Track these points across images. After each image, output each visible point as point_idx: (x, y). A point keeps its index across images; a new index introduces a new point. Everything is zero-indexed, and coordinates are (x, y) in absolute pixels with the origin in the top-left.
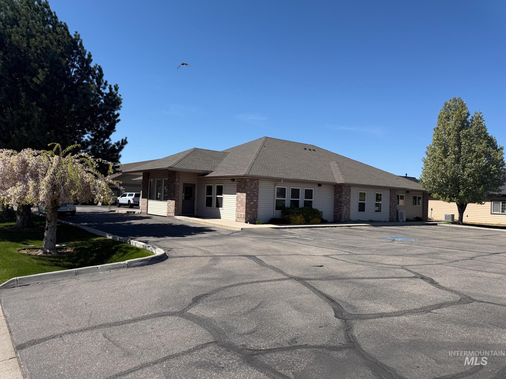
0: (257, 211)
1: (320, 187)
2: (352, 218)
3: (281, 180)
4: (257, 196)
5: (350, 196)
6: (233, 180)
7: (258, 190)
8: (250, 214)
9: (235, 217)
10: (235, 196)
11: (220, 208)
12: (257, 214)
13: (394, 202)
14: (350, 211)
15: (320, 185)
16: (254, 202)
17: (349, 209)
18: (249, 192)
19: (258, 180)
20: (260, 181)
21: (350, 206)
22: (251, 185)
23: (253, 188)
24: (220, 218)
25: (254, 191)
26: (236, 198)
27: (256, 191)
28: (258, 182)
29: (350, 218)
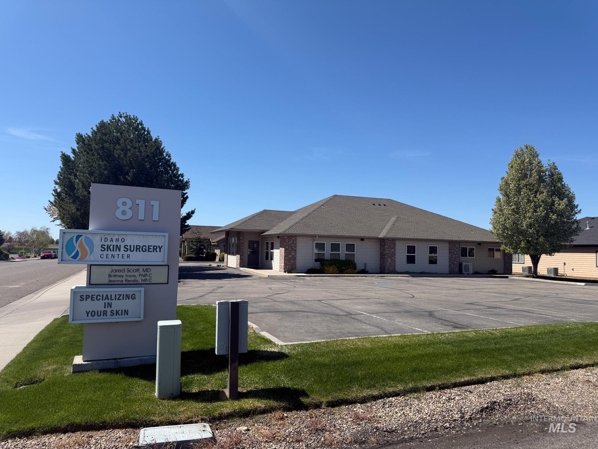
0: (296, 263)
1: (363, 241)
2: (397, 269)
3: (316, 236)
4: (295, 251)
5: (395, 249)
6: (278, 237)
7: (296, 245)
8: (289, 265)
9: (279, 268)
10: (279, 250)
11: (272, 261)
12: (295, 265)
13: (454, 254)
14: (395, 263)
15: (362, 239)
16: (292, 255)
17: (395, 261)
18: (287, 247)
19: (296, 237)
20: (298, 238)
21: (395, 258)
22: (289, 242)
23: (292, 244)
24: (272, 269)
25: (292, 246)
26: (279, 252)
27: (294, 246)
28: (296, 239)
29: (396, 270)
